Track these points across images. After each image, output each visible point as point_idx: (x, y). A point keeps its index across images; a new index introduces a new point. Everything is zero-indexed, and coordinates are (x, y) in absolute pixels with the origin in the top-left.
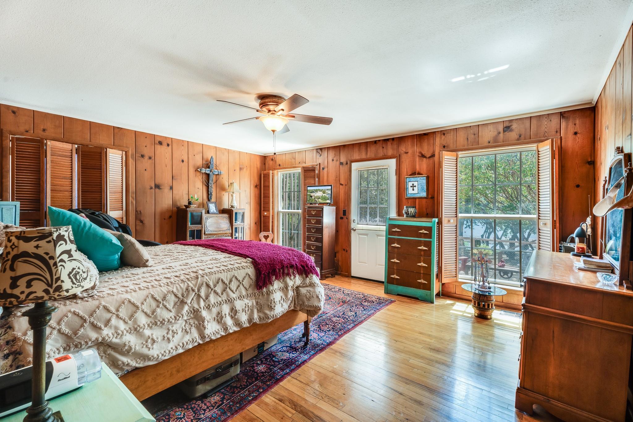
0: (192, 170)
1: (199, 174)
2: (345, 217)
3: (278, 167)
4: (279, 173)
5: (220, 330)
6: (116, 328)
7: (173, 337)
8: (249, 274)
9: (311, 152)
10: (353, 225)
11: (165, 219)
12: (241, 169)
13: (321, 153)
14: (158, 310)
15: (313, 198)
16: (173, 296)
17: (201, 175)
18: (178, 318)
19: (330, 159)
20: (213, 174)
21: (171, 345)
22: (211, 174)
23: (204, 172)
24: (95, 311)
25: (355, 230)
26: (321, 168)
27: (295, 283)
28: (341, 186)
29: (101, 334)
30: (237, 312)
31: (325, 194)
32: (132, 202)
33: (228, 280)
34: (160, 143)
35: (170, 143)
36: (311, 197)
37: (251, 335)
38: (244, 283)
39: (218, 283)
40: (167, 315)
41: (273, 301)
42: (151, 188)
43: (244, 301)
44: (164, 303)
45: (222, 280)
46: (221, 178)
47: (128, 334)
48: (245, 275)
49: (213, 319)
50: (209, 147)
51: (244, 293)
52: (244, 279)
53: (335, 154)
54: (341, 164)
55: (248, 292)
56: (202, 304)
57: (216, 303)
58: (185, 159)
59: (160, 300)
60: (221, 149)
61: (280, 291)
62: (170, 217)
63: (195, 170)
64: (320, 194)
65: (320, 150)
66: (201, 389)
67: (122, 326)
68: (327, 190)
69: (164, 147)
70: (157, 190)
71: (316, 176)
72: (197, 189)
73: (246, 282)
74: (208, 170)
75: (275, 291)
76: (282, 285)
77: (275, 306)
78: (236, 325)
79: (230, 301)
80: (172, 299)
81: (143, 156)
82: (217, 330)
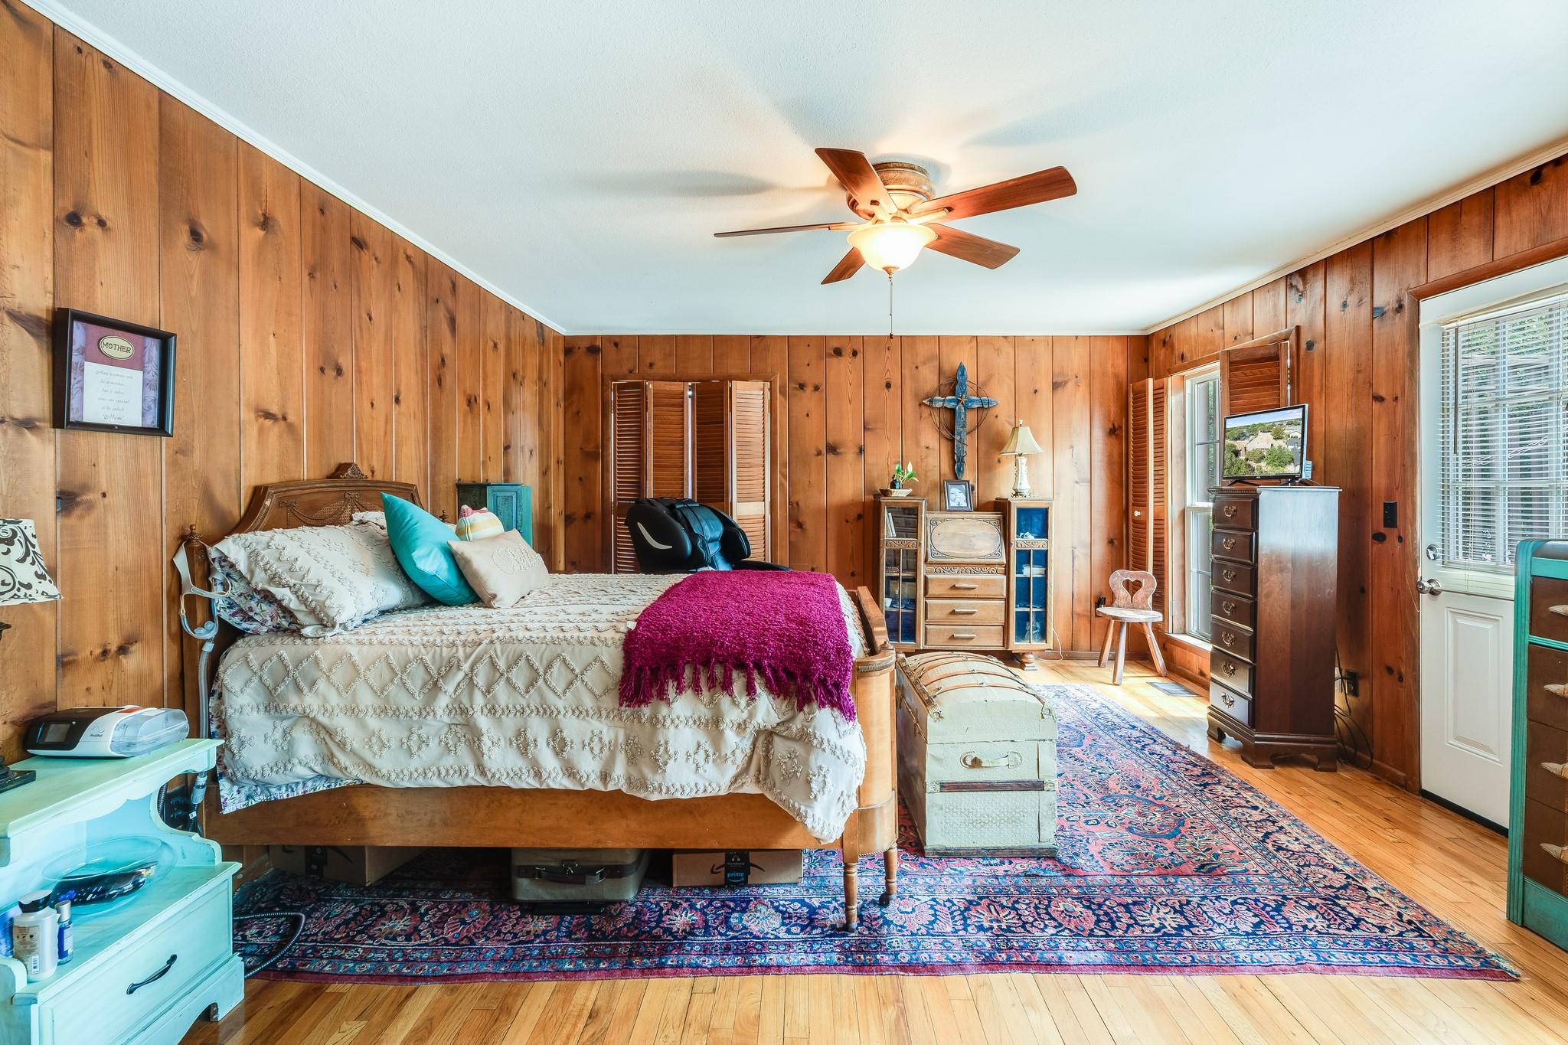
0: (910, 404)
1: (926, 411)
2: (1391, 534)
3: (1179, 363)
4: (1188, 383)
5: (524, 771)
6: (325, 700)
7: (419, 748)
8: (604, 659)
9: (1271, 293)
10: (1425, 571)
11: (847, 521)
12: (1056, 386)
13: (1301, 288)
14: (392, 688)
15: (1242, 457)
16: (422, 668)
17: (936, 414)
18: (424, 713)
19: (1334, 303)
20: (966, 408)
21: (415, 763)
22: (960, 409)
23: (939, 405)
24: (301, 662)
25: (1434, 593)
26: (1303, 346)
27: (751, 716)
28: (1376, 406)
29: (302, 701)
30: (565, 745)
31: (1280, 442)
32: (782, 484)
33: (545, 662)
34: (838, 352)
35: (859, 347)
36: (1237, 453)
37: (624, 817)
38: (584, 678)
39: (516, 663)
40: (405, 702)
41: (662, 748)
42: (819, 453)
43: (589, 722)
44: (405, 677)
45: (528, 660)
46: (990, 418)
47: (341, 715)
48: (591, 659)
49: (508, 742)
50: (956, 340)
51: (588, 702)
52: (586, 669)
53: (1352, 281)
54: (1376, 313)
55: (600, 704)
56: (479, 700)
57: (511, 706)
58: (896, 381)
59: (397, 670)
60: (989, 340)
61: (699, 726)
62: (860, 517)
63: (918, 404)
64: (1263, 442)
65: (1299, 277)
66: (527, 889)
67: (334, 699)
68: (1290, 423)
69: (846, 360)
70: (831, 456)
71: (1285, 377)
72: (924, 449)
73: (594, 677)
74: (951, 401)
75: (673, 721)
76: (704, 712)
77: (666, 764)
78: (570, 775)
79: (546, 711)
80: (420, 675)
81: (802, 386)
82: (516, 769)
